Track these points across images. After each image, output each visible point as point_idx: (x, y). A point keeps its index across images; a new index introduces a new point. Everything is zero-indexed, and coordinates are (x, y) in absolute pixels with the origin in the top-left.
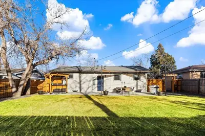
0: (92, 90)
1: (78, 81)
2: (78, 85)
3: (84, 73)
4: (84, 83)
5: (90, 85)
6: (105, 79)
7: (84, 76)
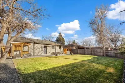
0: (41, 54)
1: (33, 48)
2: (33, 51)
3: (36, 44)
4: (36, 49)
5: (40, 51)
6: (48, 48)
7: (36, 45)
